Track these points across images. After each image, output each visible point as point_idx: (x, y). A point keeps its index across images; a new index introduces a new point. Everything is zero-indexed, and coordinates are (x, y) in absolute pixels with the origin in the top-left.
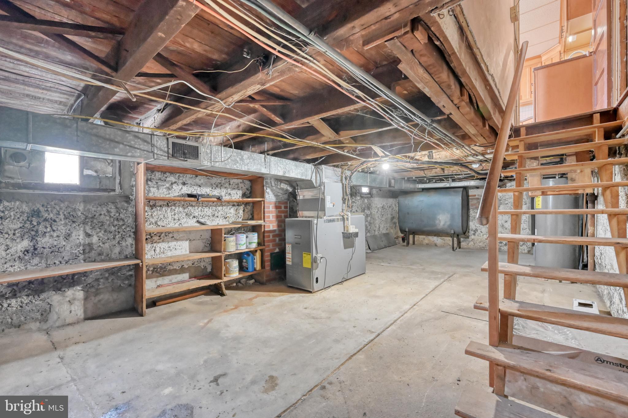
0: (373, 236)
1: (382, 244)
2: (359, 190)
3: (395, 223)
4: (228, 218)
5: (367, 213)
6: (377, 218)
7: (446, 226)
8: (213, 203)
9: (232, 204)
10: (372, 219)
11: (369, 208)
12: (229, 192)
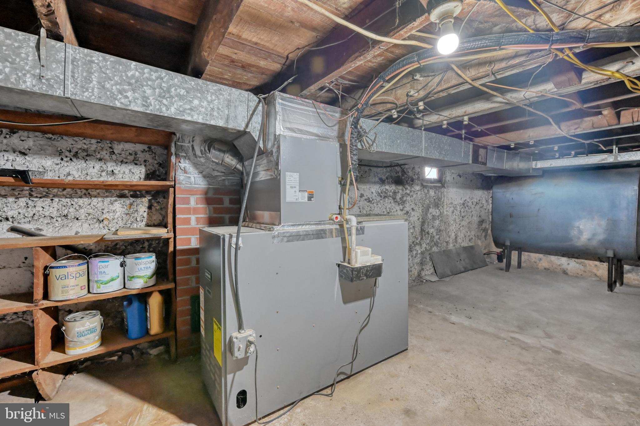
0: (444, 251)
1: (460, 266)
2: (418, 174)
3: (485, 230)
4: (106, 222)
5: (434, 213)
6: (452, 222)
7: (594, 243)
8: (64, 189)
9: (118, 192)
10: (443, 224)
11: (437, 206)
12: (110, 169)
